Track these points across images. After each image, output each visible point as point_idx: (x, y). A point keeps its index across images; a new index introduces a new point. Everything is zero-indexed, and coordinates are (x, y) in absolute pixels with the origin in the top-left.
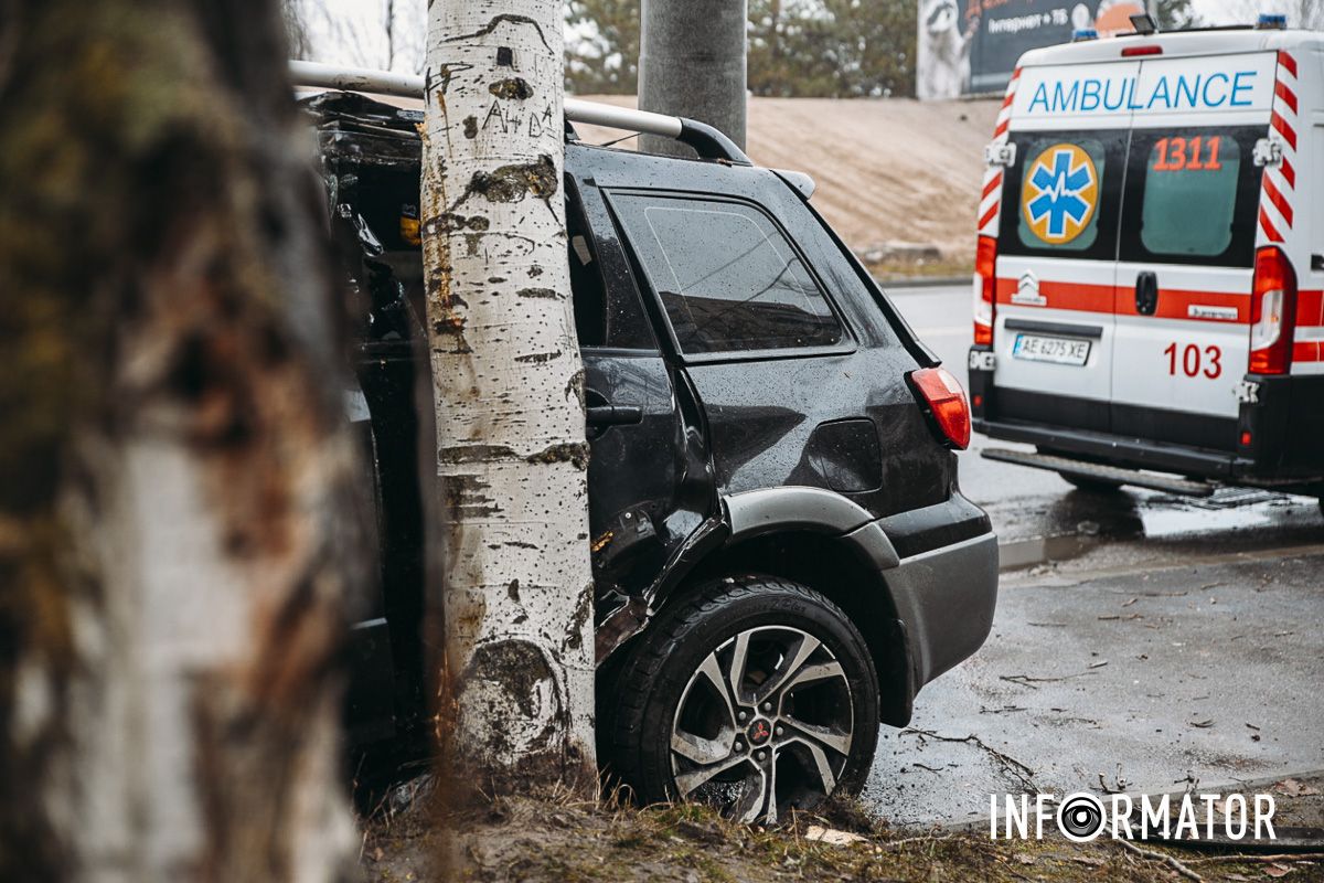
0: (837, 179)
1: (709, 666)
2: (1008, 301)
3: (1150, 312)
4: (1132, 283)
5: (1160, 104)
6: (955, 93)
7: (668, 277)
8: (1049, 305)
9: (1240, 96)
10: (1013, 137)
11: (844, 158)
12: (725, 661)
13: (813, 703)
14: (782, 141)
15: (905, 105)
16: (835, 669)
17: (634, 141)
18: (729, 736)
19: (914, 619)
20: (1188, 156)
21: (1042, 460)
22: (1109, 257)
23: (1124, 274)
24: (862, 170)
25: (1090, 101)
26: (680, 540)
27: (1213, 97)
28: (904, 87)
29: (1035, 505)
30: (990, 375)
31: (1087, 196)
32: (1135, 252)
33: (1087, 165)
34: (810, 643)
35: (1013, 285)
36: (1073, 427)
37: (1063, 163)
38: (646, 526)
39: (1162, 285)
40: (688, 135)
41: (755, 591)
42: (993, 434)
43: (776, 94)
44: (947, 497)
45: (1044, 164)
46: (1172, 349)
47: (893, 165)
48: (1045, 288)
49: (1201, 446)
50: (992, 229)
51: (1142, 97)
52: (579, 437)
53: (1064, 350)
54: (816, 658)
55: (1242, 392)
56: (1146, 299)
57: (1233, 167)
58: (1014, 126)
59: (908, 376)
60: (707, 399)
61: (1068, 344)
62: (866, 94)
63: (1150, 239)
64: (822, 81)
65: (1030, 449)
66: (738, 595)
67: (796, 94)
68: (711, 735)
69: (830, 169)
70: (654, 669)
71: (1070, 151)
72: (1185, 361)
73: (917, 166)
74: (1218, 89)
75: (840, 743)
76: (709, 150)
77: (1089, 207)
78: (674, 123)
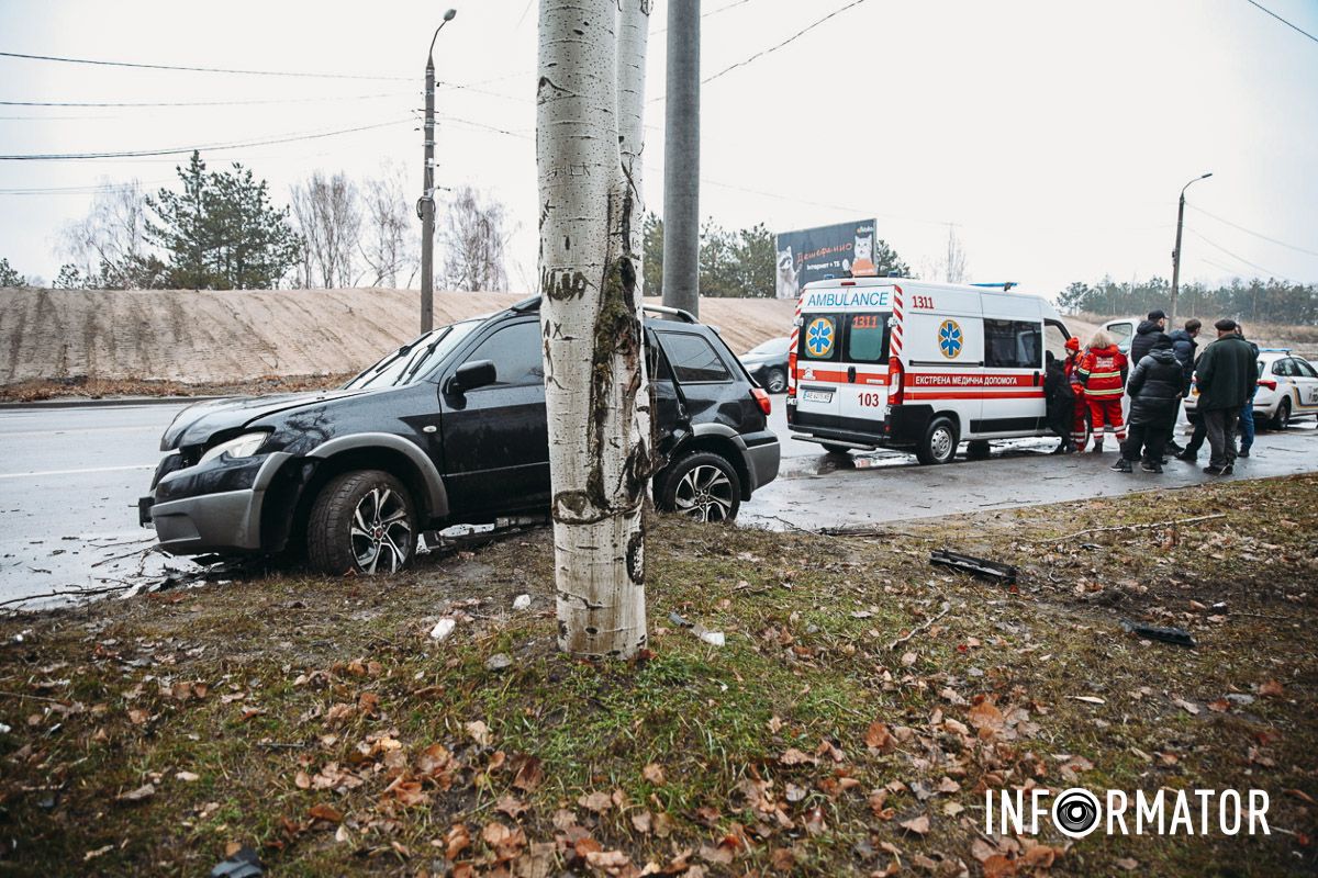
0: (741, 333)
1: (687, 477)
2: (801, 378)
3: (853, 382)
4: (846, 371)
5: (855, 304)
6: (792, 296)
7: (675, 360)
8: (816, 380)
9: (883, 301)
10: (803, 315)
11: (744, 324)
12: (692, 476)
13: (719, 491)
14: (716, 317)
15: (771, 300)
16: (726, 480)
17: (659, 316)
18: (693, 500)
19: (752, 467)
20: (865, 322)
21: (817, 439)
22: (839, 361)
23: (844, 367)
24: (752, 329)
25: (831, 302)
26: (678, 439)
27: (874, 302)
28: (771, 293)
29: (813, 458)
30: (795, 407)
31: (830, 338)
32: (848, 359)
33: (829, 326)
34: (718, 472)
35: (803, 372)
36: (826, 426)
37: (821, 325)
38: (668, 433)
39: (857, 371)
40: (680, 314)
41: (701, 455)
42: (796, 430)
43: (714, 296)
44: (763, 430)
45: (814, 325)
46: (861, 396)
47: (766, 327)
48: (815, 373)
49: (873, 432)
50: (795, 350)
51: (849, 302)
52: (648, 404)
53: (822, 396)
54: (720, 477)
55: (885, 411)
56: (852, 377)
57: (881, 327)
58: (803, 311)
59: (750, 391)
60: (687, 397)
61: (824, 394)
62: (755, 296)
63: (853, 354)
64: (735, 290)
65: (811, 435)
66: (696, 456)
67: (723, 296)
68: (688, 499)
69: (738, 328)
70: (670, 477)
71: (823, 320)
72: (867, 400)
73: (777, 328)
74: (875, 299)
75: (728, 504)
76: (686, 319)
77: (831, 342)
78: (676, 311)
